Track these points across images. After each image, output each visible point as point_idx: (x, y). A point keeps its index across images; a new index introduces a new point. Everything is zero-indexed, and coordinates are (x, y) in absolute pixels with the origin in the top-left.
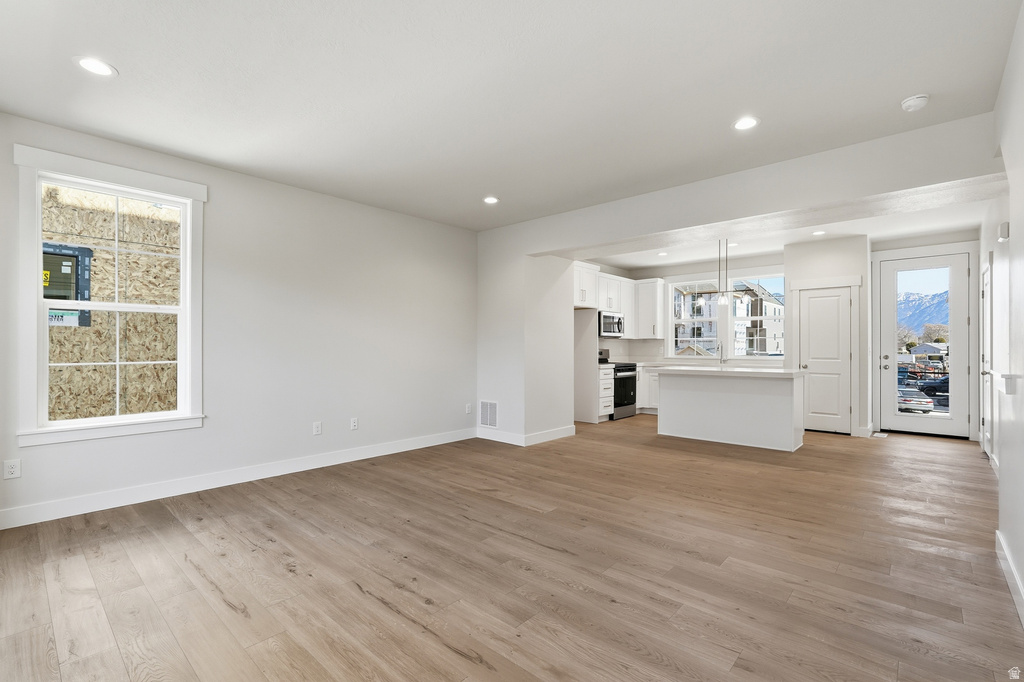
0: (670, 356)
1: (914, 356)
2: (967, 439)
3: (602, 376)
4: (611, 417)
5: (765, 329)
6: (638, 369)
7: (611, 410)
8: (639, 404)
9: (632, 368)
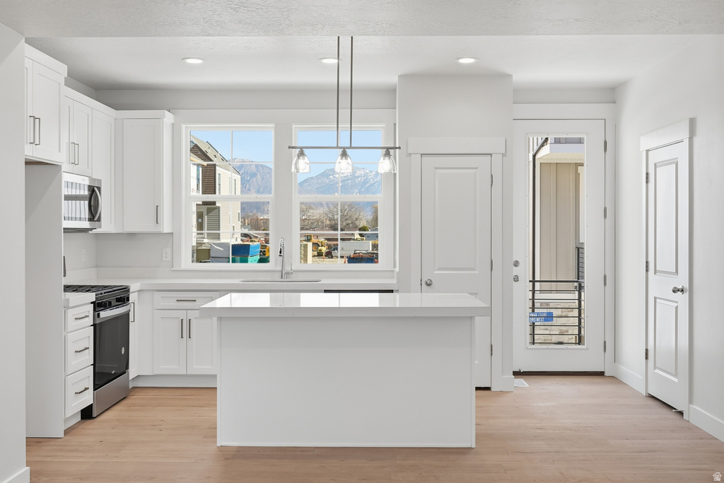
0: (183, 267)
1: (371, 242)
2: (601, 374)
3: (72, 324)
4: (87, 414)
5: (219, 208)
6: (133, 297)
7: (88, 399)
8: (133, 371)
9: (122, 297)
